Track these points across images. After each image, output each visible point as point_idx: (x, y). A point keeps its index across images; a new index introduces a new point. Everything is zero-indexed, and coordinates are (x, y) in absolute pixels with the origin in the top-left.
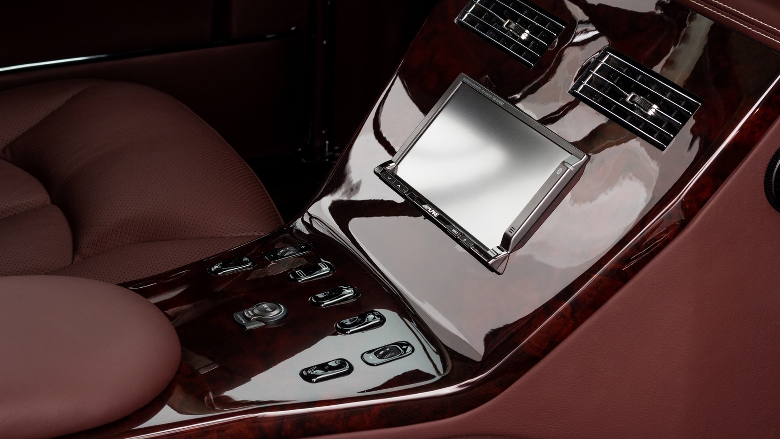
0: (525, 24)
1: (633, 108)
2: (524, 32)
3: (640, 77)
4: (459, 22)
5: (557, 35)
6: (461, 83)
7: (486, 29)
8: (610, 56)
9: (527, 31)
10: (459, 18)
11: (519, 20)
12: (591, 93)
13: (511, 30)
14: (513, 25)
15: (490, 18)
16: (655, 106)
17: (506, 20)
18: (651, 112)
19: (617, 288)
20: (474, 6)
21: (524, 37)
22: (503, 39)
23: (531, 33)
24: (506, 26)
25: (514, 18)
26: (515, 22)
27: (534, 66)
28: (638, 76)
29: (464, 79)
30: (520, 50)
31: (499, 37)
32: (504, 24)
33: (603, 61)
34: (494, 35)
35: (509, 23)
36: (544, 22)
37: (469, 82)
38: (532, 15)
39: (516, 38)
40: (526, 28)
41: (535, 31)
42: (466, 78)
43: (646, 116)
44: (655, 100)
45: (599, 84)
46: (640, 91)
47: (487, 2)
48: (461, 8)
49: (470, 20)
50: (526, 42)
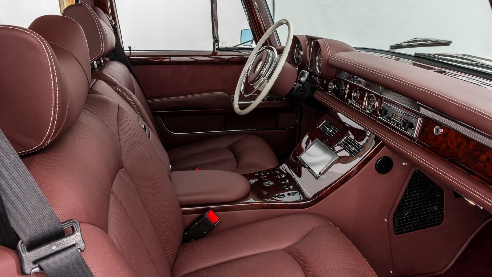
0: (331, 129)
1: (349, 148)
4: (318, 128)
5: (337, 132)
7: (323, 129)
8: (347, 137)
9: (331, 130)
12: (342, 145)
14: (329, 129)
15: (325, 127)
16: (354, 148)
19: (341, 185)
20: (322, 124)
21: (330, 132)
25: (329, 127)
27: (331, 138)
30: (329, 134)
31: (326, 131)
32: (327, 129)
33: (345, 138)
36: (335, 129)
38: (333, 127)
39: (329, 131)
41: (333, 130)
43: (352, 150)
44: (354, 146)
45: (344, 143)
46: (352, 145)
47: (324, 124)
48: (319, 125)
49: (320, 127)
50: (331, 133)
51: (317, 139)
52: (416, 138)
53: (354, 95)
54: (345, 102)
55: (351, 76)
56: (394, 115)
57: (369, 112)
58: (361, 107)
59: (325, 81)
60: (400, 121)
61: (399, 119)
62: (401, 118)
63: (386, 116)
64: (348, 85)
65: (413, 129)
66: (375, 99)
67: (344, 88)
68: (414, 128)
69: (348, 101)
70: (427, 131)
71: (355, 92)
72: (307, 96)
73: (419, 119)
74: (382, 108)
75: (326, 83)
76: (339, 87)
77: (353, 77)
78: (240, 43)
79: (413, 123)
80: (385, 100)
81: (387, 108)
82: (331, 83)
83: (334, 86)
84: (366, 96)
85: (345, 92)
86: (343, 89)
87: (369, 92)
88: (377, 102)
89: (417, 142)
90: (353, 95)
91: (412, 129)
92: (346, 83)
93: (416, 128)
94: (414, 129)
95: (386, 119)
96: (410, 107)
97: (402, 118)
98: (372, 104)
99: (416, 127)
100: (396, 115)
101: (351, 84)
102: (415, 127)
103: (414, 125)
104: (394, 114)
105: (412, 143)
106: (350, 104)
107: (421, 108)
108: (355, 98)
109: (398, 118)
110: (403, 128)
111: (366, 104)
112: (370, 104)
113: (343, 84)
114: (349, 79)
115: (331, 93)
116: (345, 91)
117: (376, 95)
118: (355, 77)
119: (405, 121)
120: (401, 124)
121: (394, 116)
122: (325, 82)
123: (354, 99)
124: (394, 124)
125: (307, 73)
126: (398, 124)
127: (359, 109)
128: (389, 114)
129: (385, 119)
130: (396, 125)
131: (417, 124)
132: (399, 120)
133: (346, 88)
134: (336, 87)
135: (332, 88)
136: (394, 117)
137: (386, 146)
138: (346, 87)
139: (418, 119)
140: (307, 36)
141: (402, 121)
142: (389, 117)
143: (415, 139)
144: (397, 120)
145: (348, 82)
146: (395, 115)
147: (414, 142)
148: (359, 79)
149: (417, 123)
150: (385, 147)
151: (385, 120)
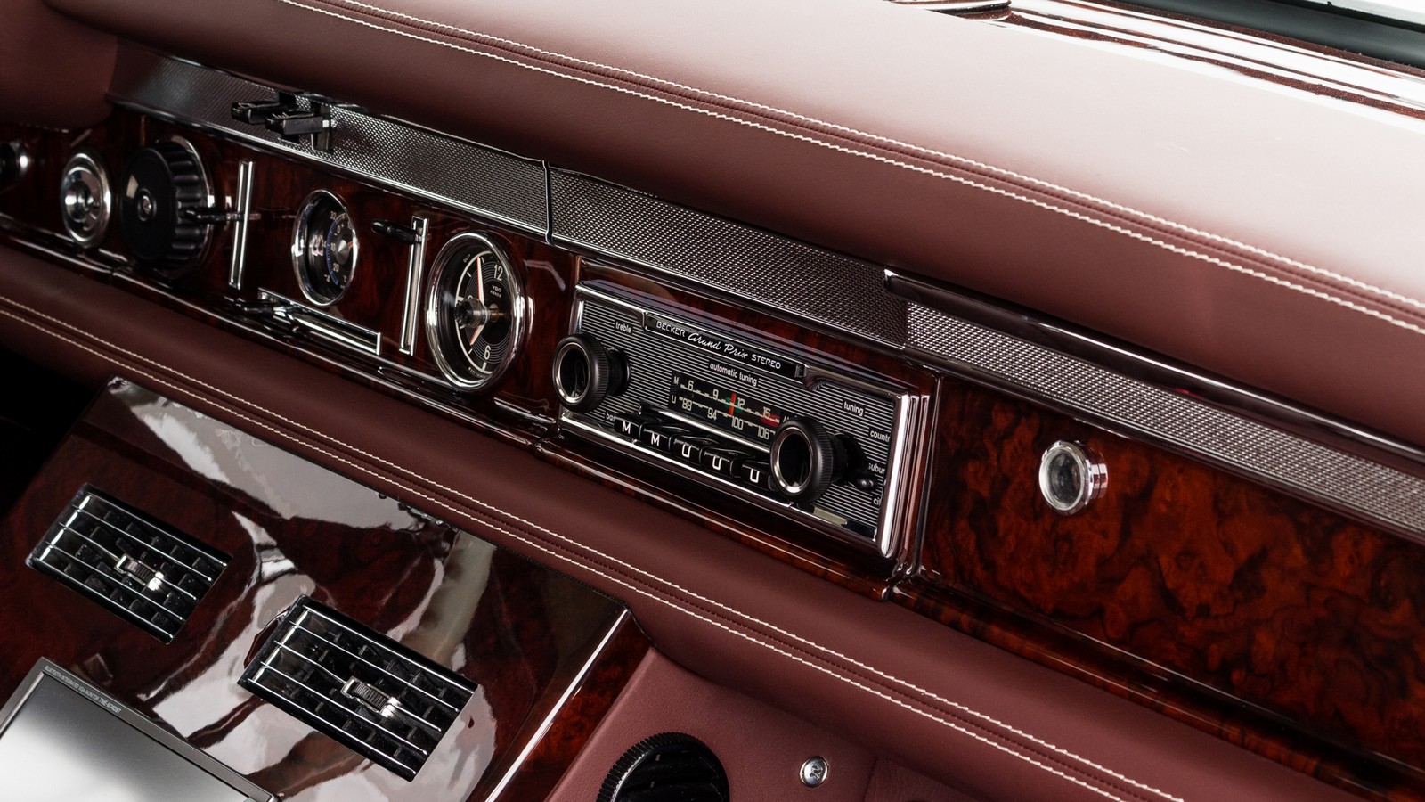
0: (155, 562)
1: (354, 706)
2: (152, 576)
3: (364, 648)
4: (36, 564)
5: (214, 579)
6: (42, 675)
7: (84, 574)
8: (310, 613)
9: (159, 575)
10: (34, 556)
11: (144, 555)
12: (280, 684)
13: (130, 575)
14: (133, 565)
15: (92, 554)
16: (394, 701)
17: (120, 557)
18: (387, 712)
20: (61, 532)
21: (154, 585)
22: (115, 591)
23: (167, 578)
24: (122, 567)
25: (136, 552)
26: (136, 558)
27: (174, 639)
28: (361, 647)
29: (47, 668)
30: (148, 611)
31: (109, 588)
32: (116, 563)
33: (298, 623)
34: (100, 583)
35: (127, 562)
36: (189, 557)
37: (55, 673)
38: (166, 545)
39: (139, 587)
40: (158, 569)
41: (173, 574)
42: (51, 666)
43: (378, 718)
44: (393, 689)
45: (295, 668)
46: (367, 675)
47: (84, 524)
48: (36, 538)
49: (55, 558)
50: (158, 596)
51: (45, 671)
52: (903, 557)
53: (306, 250)
54: (235, 313)
55: (270, 91)
56: (690, 387)
57: (463, 383)
58: (390, 350)
59: (23, 151)
60: (750, 433)
61: (738, 414)
62: (750, 403)
63: (625, 403)
64: (246, 173)
65: (868, 489)
66: (504, 269)
67: (211, 200)
68: (872, 476)
69: (260, 303)
70: (985, 492)
71: (317, 223)
73: (905, 400)
74: (586, 338)
75: (30, 167)
76: (165, 200)
77: (287, 102)
79: (859, 434)
80: (588, 275)
81: (624, 335)
82: (81, 164)
83: (118, 189)
84: (417, 256)
85: (224, 237)
86: (205, 210)
87: (446, 221)
88: (525, 294)
89: (913, 583)
90: (296, 251)
91: (860, 487)
92: (223, 156)
93: (887, 475)
94: (878, 488)
95: (627, 427)
96: (813, 311)
97: (759, 406)
98: (486, 312)
99: (887, 466)
100: (708, 388)
101: (268, 162)
102: (875, 468)
103: (871, 453)
104: (684, 379)
105: (881, 601)
106: (280, 329)
107: (916, 312)
108: (315, 272)
109: (726, 409)
110: (794, 489)
111: (432, 318)
112: (470, 320)
113: (194, 169)
114: (264, 119)
115: (92, 253)
116: (219, 226)
117: (503, 235)
118: (303, 101)
119: (794, 426)
120: (766, 457)
121: (687, 394)
122: (24, 161)
123: (319, 288)
124: (706, 465)
126: (739, 461)
127: (369, 364)
128: (648, 382)
129: (617, 429)
130: (723, 473)
131: (891, 445)
132: (737, 423)
133: (229, 200)
134: (139, 194)
135: (98, 208)
136: (687, 404)
137: (664, 653)
138: (224, 185)
139: (896, 405)
141: (764, 433)
142: (647, 409)
143: (893, 561)
144: (723, 424)
145: (240, 151)
146: (698, 385)
147: (890, 591)
148: (341, 113)
149: (893, 434)
150: (651, 657)
151: (624, 436)
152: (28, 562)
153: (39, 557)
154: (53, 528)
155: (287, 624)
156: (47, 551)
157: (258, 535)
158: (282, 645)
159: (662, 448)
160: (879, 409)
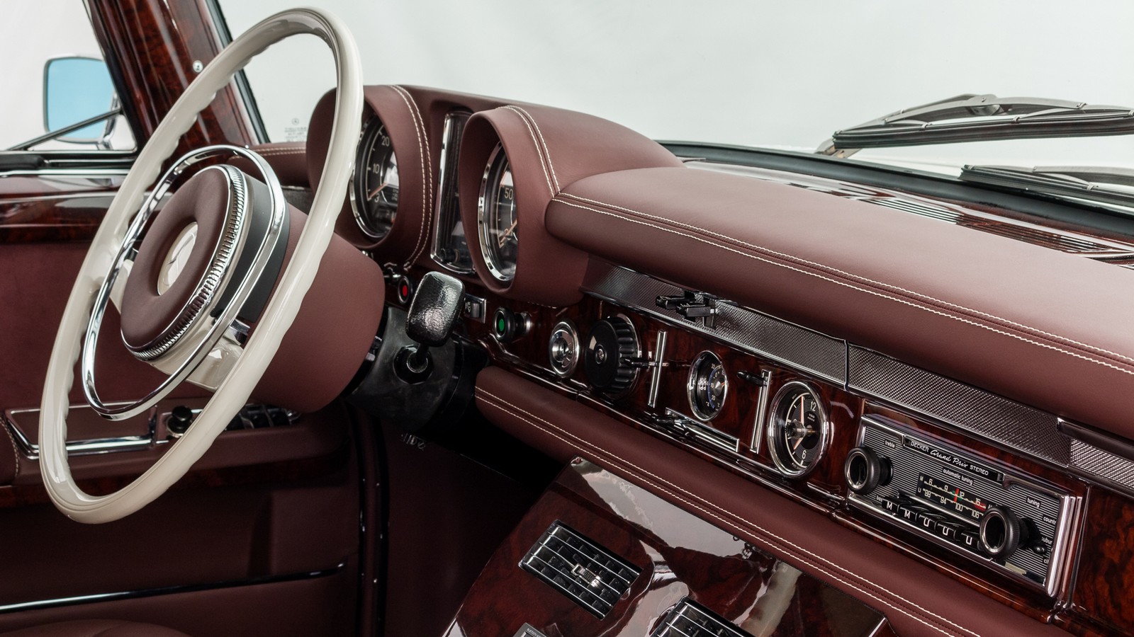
0: (596, 569)
2: (594, 578)
3: (721, 631)
4: (524, 567)
5: (631, 582)
6: (525, 634)
7: (553, 574)
8: (688, 607)
9: (598, 578)
10: (523, 561)
11: (589, 565)
13: (580, 576)
14: (582, 571)
15: (558, 562)
17: (575, 565)
20: (541, 548)
21: (594, 584)
22: (571, 586)
23: (603, 580)
24: (576, 571)
25: (585, 563)
26: (585, 567)
27: (605, 617)
28: (719, 630)
29: (528, 629)
30: (591, 599)
31: (568, 584)
32: (572, 569)
33: (681, 613)
34: (562, 580)
35: (579, 568)
36: (617, 568)
37: (533, 633)
38: (603, 560)
39: (586, 585)
40: (597, 574)
41: (607, 578)
42: (531, 629)
47: (554, 544)
48: (524, 551)
49: (537, 564)
50: (597, 590)
51: (527, 631)
52: (1061, 596)
53: (696, 386)
54: (650, 422)
55: (679, 290)
56: (930, 483)
57: (789, 472)
58: (744, 450)
59: (528, 318)
60: (967, 514)
61: (959, 501)
62: (967, 495)
63: (887, 490)
64: (662, 338)
65: (1041, 553)
66: (817, 404)
67: (639, 353)
68: (1044, 545)
69: (667, 417)
70: (1116, 560)
71: (704, 371)
72: (438, 399)
73: (1067, 498)
74: (867, 449)
75: (532, 328)
76: (612, 352)
77: (689, 297)
78: (42, 132)
79: (1037, 519)
80: (868, 411)
81: (890, 448)
82: (562, 328)
83: (584, 343)
84: (764, 393)
85: (646, 376)
86: (636, 359)
87: (783, 374)
88: (829, 420)
89: (1068, 614)
90: (690, 387)
91: (1035, 551)
92: (648, 328)
93: (1053, 545)
94: (1047, 553)
95: (890, 506)
96: (1010, 441)
97: (973, 497)
98: (805, 430)
99: (1054, 540)
100: (942, 484)
101: (676, 332)
102: (1046, 540)
103: (1043, 531)
104: (927, 478)
105: (1047, 624)
106: (677, 433)
107: (1076, 445)
108: (701, 400)
109: (952, 498)
110: (994, 551)
111: (771, 432)
112: (794, 434)
113: (631, 334)
114: (675, 306)
115: (566, 381)
116: (643, 369)
117: (817, 384)
118: (699, 297)
119: (996, 512)
120: (977, 529)
121: (928, 487)
122: (529, 325)
123: (703, 409)
124: (939, 531)
125: (454, 286)
126: (960, 530)
127: (732, 458)
128: (904, 479)
129: (884, 505)
130: (949, 537)
131: (1057, 527)
132: (959, 507)
133: (650, 354)
134: (597, 348)
135: (571, 355)
136: (928, 494)
138: (648, 344)
139: (1061, 502)
140: (417, 94)
141: (976, 514)
142: (902, 495)
143: (1055, 599)
144: (950, 507)
145: (657, 325)
146: (935, 482)
147: (1052, 618)
148: (721, 305)
149: (1058, 520)
151: (888, 510)
152: (520, 564)
153: (526, 562)
154: (535, 545)
155: (674, 613)
156: (532, 559)
157: (656, 556)
158: (671, 625)
159: (911, 520)
160: (1049, 504)
